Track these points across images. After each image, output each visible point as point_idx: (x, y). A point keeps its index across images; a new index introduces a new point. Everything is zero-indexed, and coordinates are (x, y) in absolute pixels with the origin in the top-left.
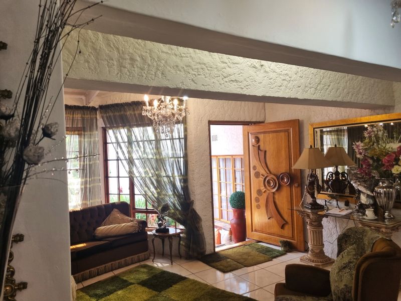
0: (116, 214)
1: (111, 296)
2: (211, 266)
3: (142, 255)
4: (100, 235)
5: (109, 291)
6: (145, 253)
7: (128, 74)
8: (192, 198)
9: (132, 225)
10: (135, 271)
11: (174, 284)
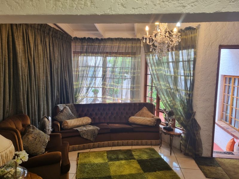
0: (145, 110)
1: (117, 162)
2: (199, 168)
3: (154, 141)
4: (130, 121)
5: (118, 158)
6: (157, 141)
7: (61, 6)
8: (195, 110)
9: (149, 120)
10: (143, 151)
11: (158, 171)
